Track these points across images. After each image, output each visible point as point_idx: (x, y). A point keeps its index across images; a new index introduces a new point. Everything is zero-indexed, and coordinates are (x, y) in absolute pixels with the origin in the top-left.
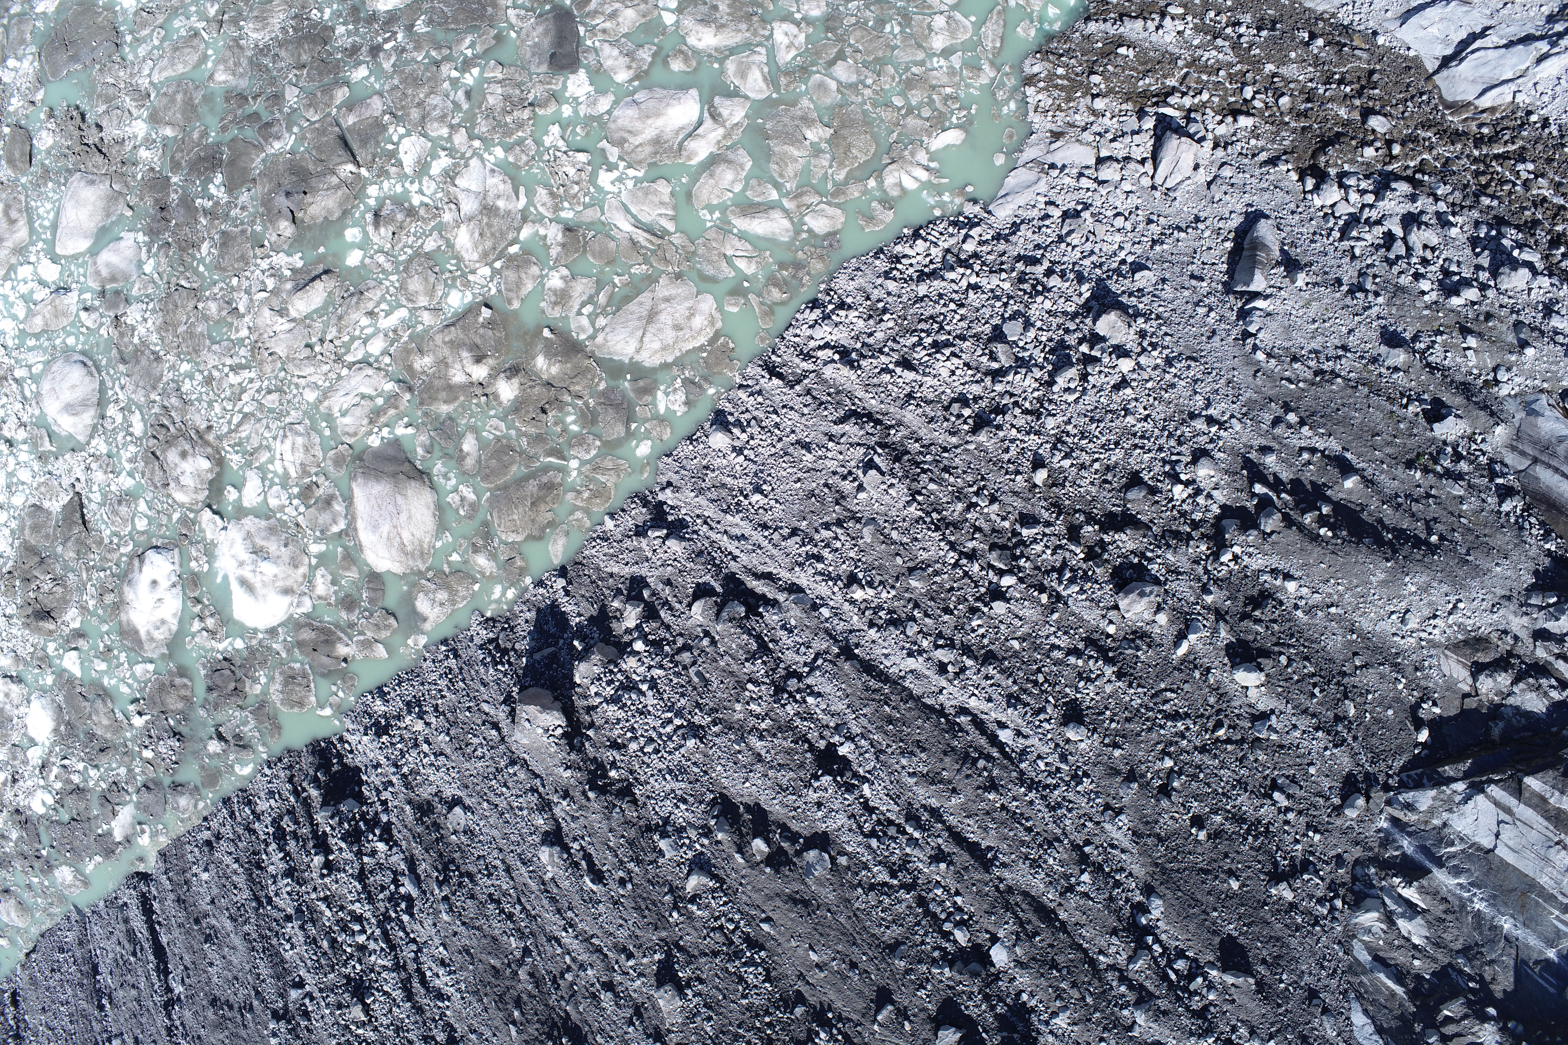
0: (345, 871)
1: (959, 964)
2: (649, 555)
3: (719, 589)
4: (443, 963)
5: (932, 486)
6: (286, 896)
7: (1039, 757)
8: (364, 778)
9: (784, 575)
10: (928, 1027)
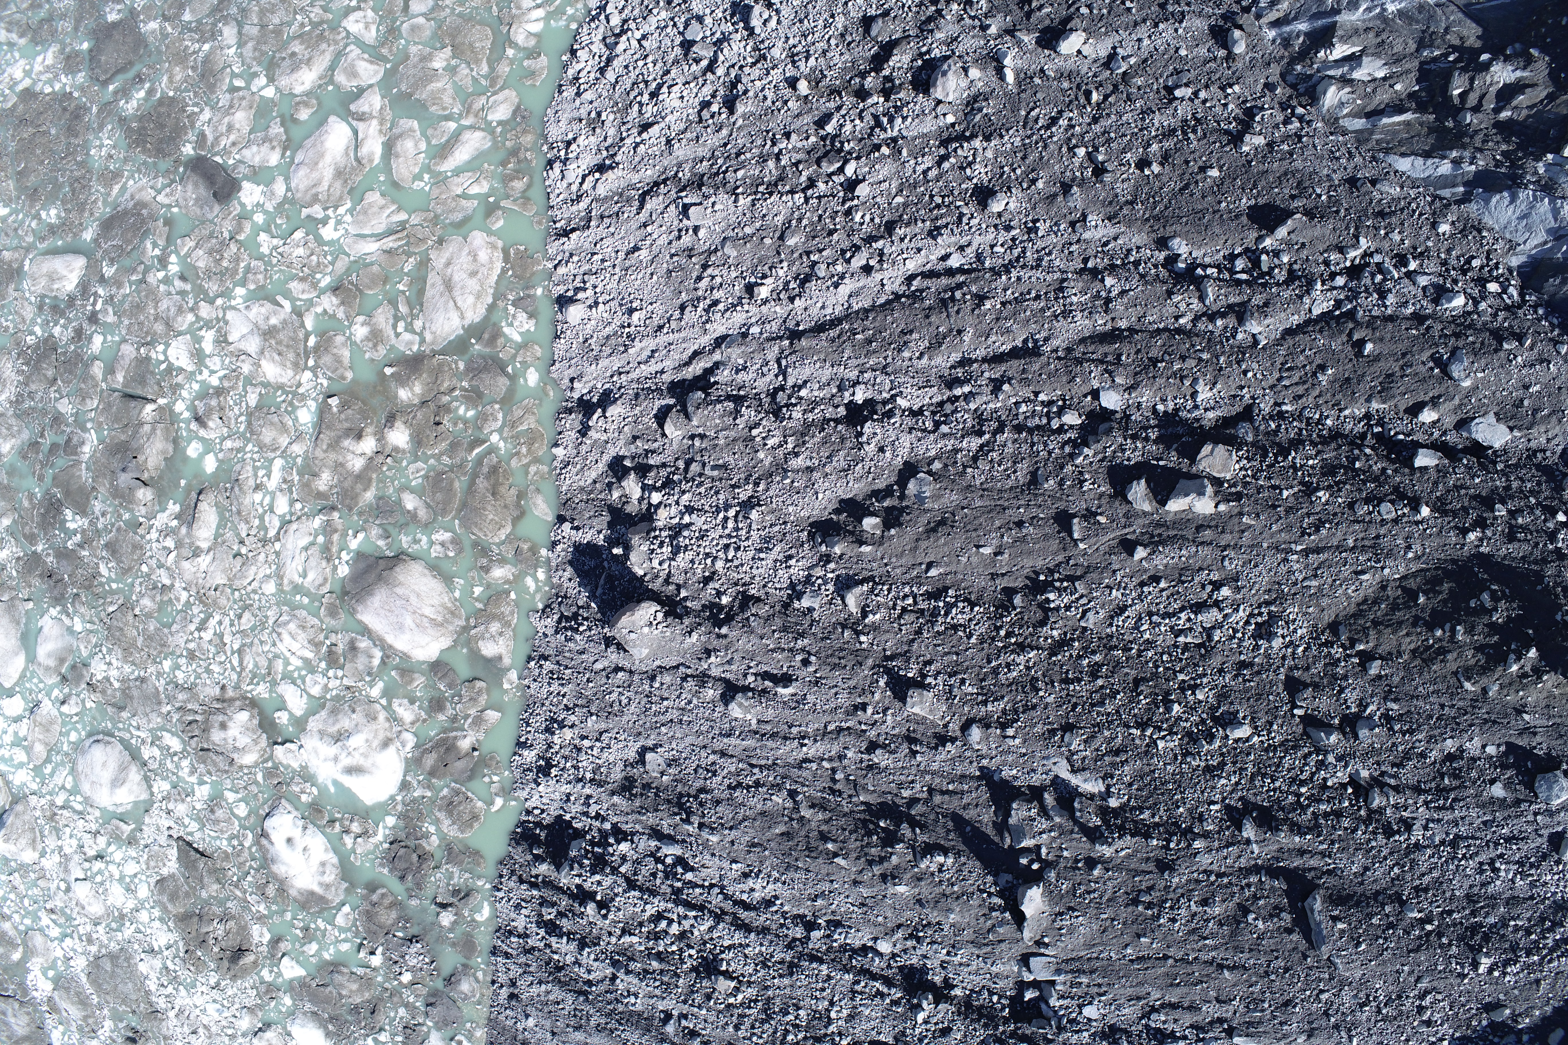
0: (616, 895)
1: (1091, 438)
2: (604, 437)
3: (672, 401)
4: (746, 875)
5: (740, 174)
6: (596, 964)
7: (992, 247)
8: (567, 817)
9: (705, 340)
10: (1117, 503)
